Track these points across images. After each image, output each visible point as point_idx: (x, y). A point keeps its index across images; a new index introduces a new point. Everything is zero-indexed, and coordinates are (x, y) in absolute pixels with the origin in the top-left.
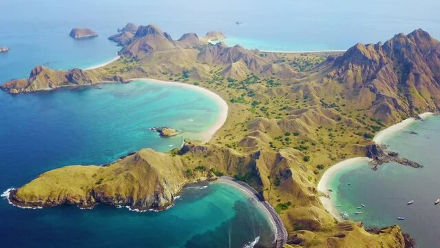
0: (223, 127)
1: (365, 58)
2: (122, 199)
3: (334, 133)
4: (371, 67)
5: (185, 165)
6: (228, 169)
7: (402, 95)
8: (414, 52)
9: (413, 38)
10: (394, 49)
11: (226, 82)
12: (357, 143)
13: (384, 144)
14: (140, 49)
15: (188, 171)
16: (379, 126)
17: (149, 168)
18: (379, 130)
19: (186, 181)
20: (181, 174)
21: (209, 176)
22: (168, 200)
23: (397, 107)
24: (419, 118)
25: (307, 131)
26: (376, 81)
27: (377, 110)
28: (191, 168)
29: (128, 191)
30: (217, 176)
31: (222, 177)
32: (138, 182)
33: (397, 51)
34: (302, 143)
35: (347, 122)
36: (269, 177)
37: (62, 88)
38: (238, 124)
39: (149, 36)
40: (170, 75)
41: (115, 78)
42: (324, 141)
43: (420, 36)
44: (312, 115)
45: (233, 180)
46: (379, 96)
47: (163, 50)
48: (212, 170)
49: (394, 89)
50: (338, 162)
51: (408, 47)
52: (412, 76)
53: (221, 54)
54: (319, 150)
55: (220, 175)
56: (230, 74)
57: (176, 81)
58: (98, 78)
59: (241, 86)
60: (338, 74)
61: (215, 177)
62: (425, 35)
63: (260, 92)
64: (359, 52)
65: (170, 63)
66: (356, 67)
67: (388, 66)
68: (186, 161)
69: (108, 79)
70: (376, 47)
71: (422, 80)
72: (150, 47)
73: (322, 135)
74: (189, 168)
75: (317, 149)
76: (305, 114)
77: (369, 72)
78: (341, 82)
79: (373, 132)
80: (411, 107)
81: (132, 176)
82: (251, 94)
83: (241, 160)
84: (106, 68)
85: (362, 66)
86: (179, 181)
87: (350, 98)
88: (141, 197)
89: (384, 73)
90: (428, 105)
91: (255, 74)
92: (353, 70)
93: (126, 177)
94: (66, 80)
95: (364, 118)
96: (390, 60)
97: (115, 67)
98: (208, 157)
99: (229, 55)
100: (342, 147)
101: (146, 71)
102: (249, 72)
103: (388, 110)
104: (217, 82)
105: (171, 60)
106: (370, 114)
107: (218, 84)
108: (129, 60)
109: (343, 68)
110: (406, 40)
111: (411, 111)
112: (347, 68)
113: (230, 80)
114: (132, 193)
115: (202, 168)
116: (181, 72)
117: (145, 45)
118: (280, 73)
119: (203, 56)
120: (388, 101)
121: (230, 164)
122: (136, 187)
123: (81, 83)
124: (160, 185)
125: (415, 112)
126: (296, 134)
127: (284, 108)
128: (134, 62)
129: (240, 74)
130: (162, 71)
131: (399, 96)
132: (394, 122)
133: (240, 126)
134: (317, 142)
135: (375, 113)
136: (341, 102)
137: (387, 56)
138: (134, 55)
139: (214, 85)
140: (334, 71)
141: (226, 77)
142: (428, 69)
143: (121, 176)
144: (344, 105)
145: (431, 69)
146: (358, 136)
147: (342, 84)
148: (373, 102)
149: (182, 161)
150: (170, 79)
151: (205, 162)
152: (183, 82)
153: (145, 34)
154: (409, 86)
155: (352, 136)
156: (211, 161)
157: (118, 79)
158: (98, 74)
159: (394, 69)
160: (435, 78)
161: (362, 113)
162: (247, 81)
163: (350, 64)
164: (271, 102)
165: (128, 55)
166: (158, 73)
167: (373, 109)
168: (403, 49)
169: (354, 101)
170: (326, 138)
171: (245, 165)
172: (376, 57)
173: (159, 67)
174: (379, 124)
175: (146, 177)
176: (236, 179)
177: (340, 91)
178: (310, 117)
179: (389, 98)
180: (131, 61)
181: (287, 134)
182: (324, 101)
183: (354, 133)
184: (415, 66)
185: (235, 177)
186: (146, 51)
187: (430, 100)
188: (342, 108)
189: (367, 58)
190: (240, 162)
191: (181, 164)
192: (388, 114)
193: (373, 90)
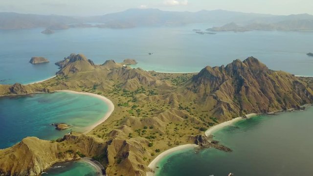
0: (103, 123)
1: (212, 76)
2: (3, 173)
3: (178, 127)
4: (216, 82)
5: (58, 149)
6: (90, 152)
7: (236, 101)
8: (246, 72)
9: (247, 63)
10: (233, 70)
11: (121, 92)
12: (192, 134)
13: (213, 135)
14: (70, 71)
15: (60, 153)
16: (213, 122)
17: (27, 150)
18: (212, 126)
19: (57, 160)
20: (54, 155)
21: (75, 157)
22: (36, 173)
23: (230, 109)
24: (246, 117)
25: (160, 126)
26: (218, 92)
27: (216, 112)
28: (62, 151)
29: (9, 167)
30: (81, 157)
31: (85, 158)
32: (17, 160)
33: (235, 72)
34: (154, 134)
35: (191, 120)
36: (115, 158)
37: (5, 96)
38: (115, 121)
39: (78, 62)
40: (84, 88)
41: (44, 90)
42: (170, 132)
43: (252, 61)
44: (167, 114)
45: (91, 160)
46: (219, 102)
47: (86, 70)
48: (77, 153)
49: (231, 97)
50: (173, 147)
51: (242, 68)
52: (243, 88)
53: (124, 74)
54: (163, 139)
55: (83, 156)
56: (126, 87)
57: (86, 91)
58: (32, 89)
59: (131, 95)
60: (195, 87)
61: (79, 157)
62: (255, 61)
63: (140, 99)
64: (208, 72)
65: (87, 79)
66: (206, 82)
67: (227, 81)
68: (61, 146)
69: (40, 91)
70: (221, 68)
71: (250, 91)
72: (76, 69)
73: (170, 128)
74: (61, 151)
75: (162, 138)
76: (162, 113)
77: (215, 86)
78: (196, 92)
79: (208, 126)
80: (241, 110)
81: (14, 156)
82: (135, 100)
83: (100, 145)
84: (41, 84)
85: (210, 81)
86: (51, 160)
87: (200, 103)
88: (17, 171)
89: (225, 86)
90: (253, 108)
91: (143, 88)
92: (204, 84)
93: (10, 156)
94: (9, 91)
95: (205, 117)
96: (230, 77)
97: (49, 83)
98: (77, 144)
99: (129, 74)
100: (181, 137)
101: (68, 85)
102: (140, 85)
103: (222, 111)
104: (115, 92)
105: (88, 78)
106: (210, 114)
107: (115, 94)
108: (60, 78)
109: (198, 83)
110: (241, 64)
111: (241, 112)
112: (200, 83)
113: (124, 91)
114: (11, 168)
115: (70, 151)
116: (92, 86)
117: (73, 68)
118: (160, 86)
119: (111, 75)
120: (224, 105)
121: (92, 149)
122: (15, 164)
123: (19, 93)
124: (33, 162)
125: (244, 113)
126: (151, 128)
127: (152, 110)
128: (64, 79)
129: (133, 87)
130: (79, 85)
131: (234, 102)
132: (226, 119)
133: (115, 123)
134: (165, 133)
135: (214, 114)
136: (192, 106)
137: (228, 74)
138: (65, 74)
139: (111, 94)
140: (192, 85)
141: (123, 89)
142: (257, 84)
143: (7, 156)
144: (194, 108)
145: (259, 83)
146: (196, 130)
147: (196, 94)
148: (214, 106)
149: (58, 146)
150: (83, 90)
151: (74, 147)
152: (91, 92)
153: (75, 61)
154: (241, 95)
155: (191, 129)
156: (79, 146)
157: (47, 90)
158: (34, 87)
159: (233, 83)
160: (261, 90)
161: (205, 114)
162: (136, 92)
163: (203, 80)
164: (146, 106)
165: (62, 75)
166: (76, 86)
167: (213, 111)
168: (239, 70)
169: (202, 105)
170: (172, 131)
171: (101, 149)
172: (220, 75)
173: (78, 83)
174: (214, 121)
175: (24, 157)
176: (93, 159)
177: (195, 98)
178: (166, 116)
179: (225, 103)
180: (62, 79)
181: (145, 128)
182: (182, 105)
183: (194, 128)
184: (246, 81)
185: (93, 158)
186: (74, 72)
187: (255, 104)
188: (192, 110)
189: (214, 76)
190: (99, 147)
191: (56, 148)
192: (222, 114)
193: (215, 98)
